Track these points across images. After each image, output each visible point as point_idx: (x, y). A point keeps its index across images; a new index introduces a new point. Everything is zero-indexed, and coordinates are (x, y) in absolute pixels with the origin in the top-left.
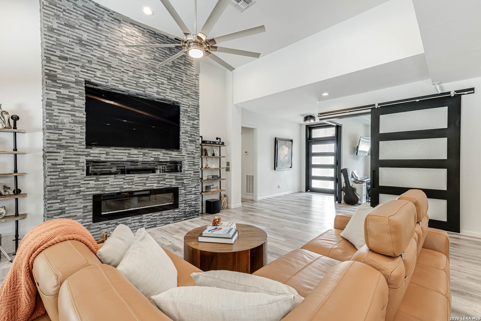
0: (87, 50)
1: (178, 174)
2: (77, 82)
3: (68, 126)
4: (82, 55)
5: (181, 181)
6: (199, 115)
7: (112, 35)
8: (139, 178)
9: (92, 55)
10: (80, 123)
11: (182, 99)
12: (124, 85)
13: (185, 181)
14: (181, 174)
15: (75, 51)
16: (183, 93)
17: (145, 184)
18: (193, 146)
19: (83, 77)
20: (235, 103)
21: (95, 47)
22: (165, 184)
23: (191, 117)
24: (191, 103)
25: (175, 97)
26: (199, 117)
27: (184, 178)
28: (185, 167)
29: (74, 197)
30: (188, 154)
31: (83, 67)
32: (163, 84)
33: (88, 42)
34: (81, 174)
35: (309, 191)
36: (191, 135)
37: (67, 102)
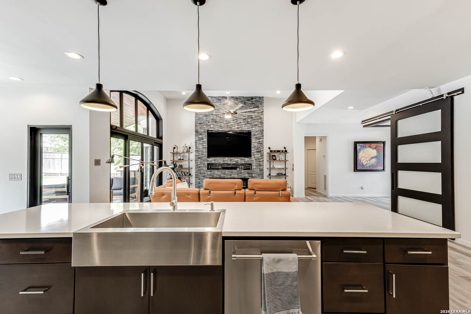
0: (208, 118)
1: (249, 171)
2: (204, 132)
3: (201, 150)
4: (206, 120)
5: (251, 175)
6: (263, 135)
7: (217, 108)
8: (228, 172)
9: (210, 119)
10: (205, 148)
11: (252, 128)
12: (222, 128)
13: (253, 175)
14: (251, 171)
15: (204, 119)
16: (253, 124)
17: (231, 175)
18: (259, 154)
19: (207, 129)
20: (297, 121)
21: (210, 115)
22: (241, 176)
23: (258, 138)
24: (257, 129)
25: (248, 128)
26: (263, 137)
27: (253, 173)
28: (254, 167)
29: (203, 178)
30: (256, 159)
31: (206, 125)
32: (240, 123)
34: (205, 168)
36: (258, 148)
37: (201, 140)
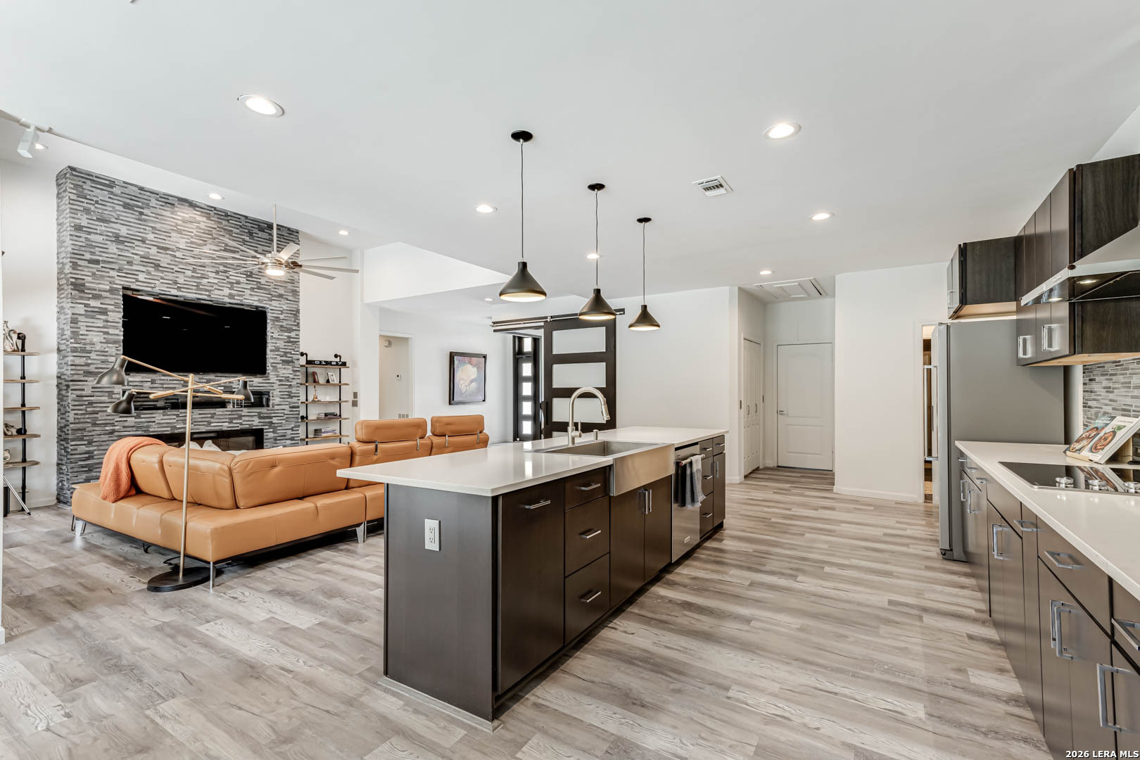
0: (126, 248)
1: (264, 410)
2: (112, 291)
3: (98, 347)
4: (119, 255)
5: (267, 420)
6: (298, 323)
7: (161, 225)
8: (200, 414)
9: (133, 254)
10: (115, 342)
11: (270, 303)
12: (179, 289)
13: (274, 420)
14: (268, 410)
15: (110, 251)
16: (272, 293)
17: (209, 423)
18: (288, 369)
19: (120, 282)
20: (365, 302)
21: (137, 243)
22: (241, 424)
23: (286, 328)
24: (285, 307)
25: (259, 300)
26: (299, 327)
27: (273, 415)
28: (275, 400)
29: (105, 438)
30: (280, 381)
31: (120, 270)
32: (238, 283)
33: (128, 238)
35: (518, 439)
36: (286, 353)
37: (98, 316)
